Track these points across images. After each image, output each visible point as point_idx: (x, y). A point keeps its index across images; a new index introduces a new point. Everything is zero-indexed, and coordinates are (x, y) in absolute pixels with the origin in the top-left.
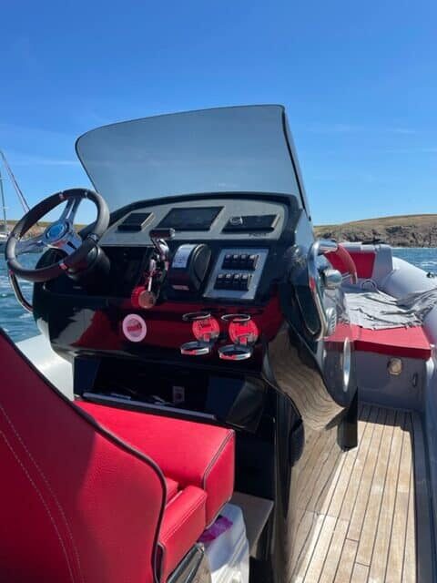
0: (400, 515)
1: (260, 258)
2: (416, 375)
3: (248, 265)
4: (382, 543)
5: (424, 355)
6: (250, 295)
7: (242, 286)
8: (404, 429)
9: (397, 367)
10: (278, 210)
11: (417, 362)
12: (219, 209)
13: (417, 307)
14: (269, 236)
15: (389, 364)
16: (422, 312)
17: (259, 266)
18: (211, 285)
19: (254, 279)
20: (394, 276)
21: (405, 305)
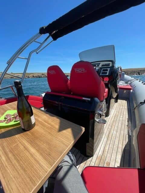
0: (125, 111)
1: (109, 69)
2: (128, 93)
3: (107, 70)
4: (122, 112)
5: (130, 89)
6: (107, 74)
7: (106, 73)
8: (126, 100)
9: (125, 91)
10: (111, 63)
11: (129, 90)
12: (100, 63)
13: (129, 83)
14: (110, 66)
15: (124, 91)
16: (130, 83)
17: (109, 70)
18: (101, 73)
19: (108, 72)
20: (125, 78)
21: (126, 83)
